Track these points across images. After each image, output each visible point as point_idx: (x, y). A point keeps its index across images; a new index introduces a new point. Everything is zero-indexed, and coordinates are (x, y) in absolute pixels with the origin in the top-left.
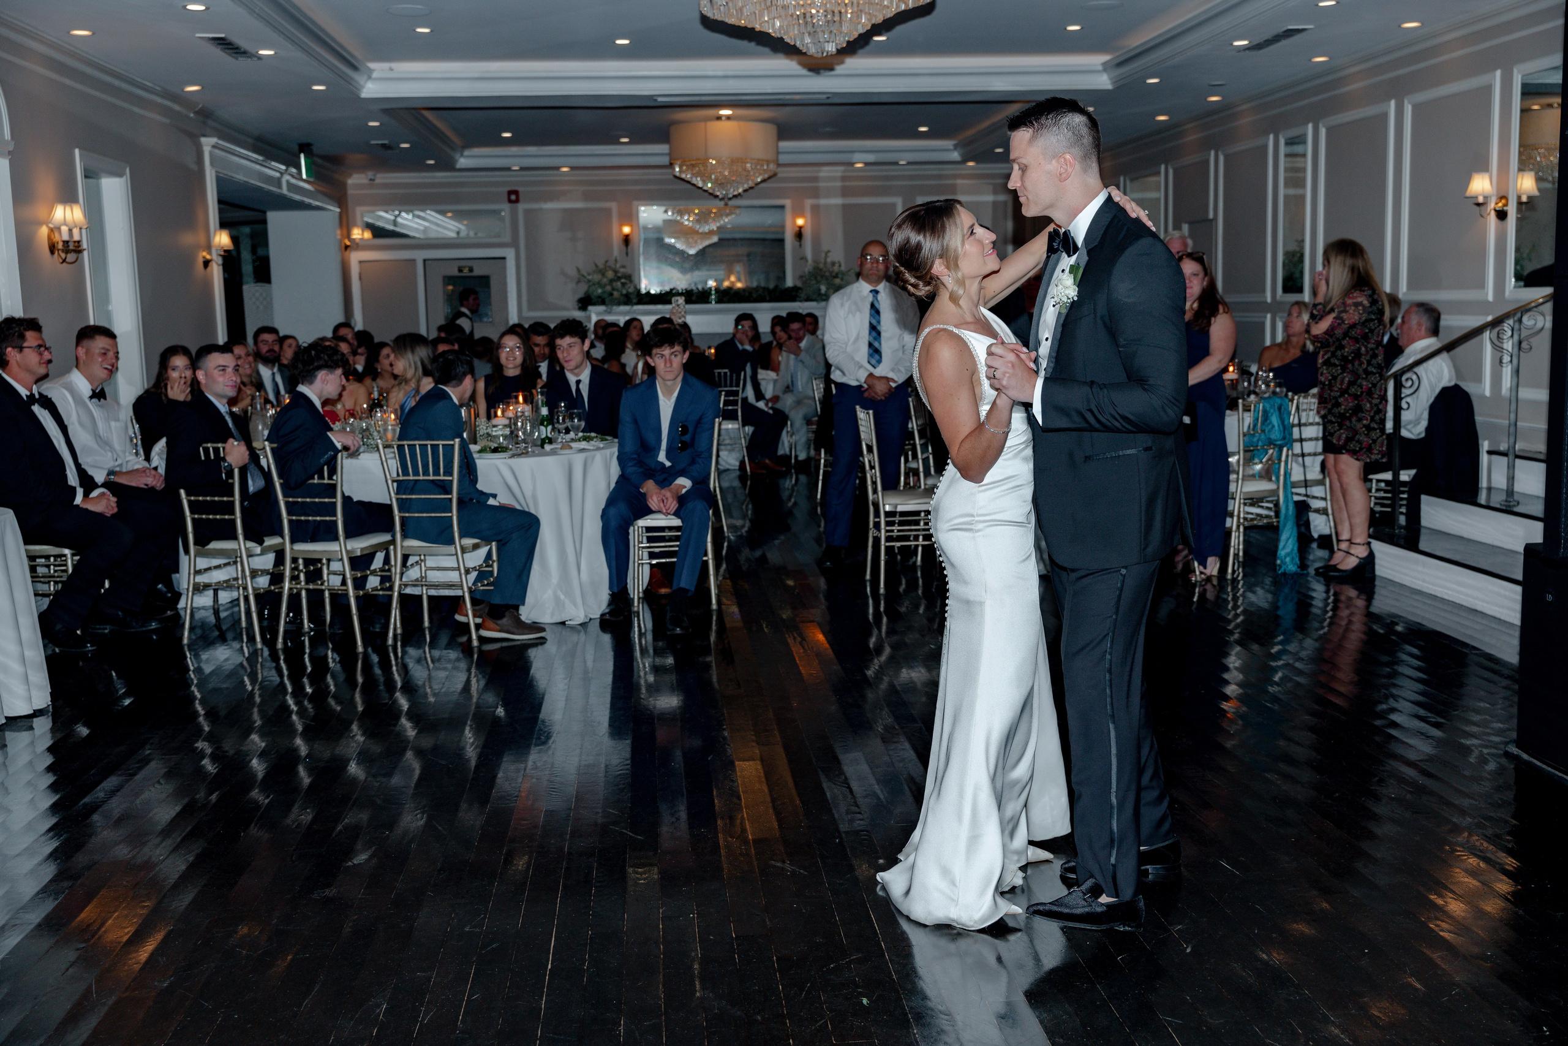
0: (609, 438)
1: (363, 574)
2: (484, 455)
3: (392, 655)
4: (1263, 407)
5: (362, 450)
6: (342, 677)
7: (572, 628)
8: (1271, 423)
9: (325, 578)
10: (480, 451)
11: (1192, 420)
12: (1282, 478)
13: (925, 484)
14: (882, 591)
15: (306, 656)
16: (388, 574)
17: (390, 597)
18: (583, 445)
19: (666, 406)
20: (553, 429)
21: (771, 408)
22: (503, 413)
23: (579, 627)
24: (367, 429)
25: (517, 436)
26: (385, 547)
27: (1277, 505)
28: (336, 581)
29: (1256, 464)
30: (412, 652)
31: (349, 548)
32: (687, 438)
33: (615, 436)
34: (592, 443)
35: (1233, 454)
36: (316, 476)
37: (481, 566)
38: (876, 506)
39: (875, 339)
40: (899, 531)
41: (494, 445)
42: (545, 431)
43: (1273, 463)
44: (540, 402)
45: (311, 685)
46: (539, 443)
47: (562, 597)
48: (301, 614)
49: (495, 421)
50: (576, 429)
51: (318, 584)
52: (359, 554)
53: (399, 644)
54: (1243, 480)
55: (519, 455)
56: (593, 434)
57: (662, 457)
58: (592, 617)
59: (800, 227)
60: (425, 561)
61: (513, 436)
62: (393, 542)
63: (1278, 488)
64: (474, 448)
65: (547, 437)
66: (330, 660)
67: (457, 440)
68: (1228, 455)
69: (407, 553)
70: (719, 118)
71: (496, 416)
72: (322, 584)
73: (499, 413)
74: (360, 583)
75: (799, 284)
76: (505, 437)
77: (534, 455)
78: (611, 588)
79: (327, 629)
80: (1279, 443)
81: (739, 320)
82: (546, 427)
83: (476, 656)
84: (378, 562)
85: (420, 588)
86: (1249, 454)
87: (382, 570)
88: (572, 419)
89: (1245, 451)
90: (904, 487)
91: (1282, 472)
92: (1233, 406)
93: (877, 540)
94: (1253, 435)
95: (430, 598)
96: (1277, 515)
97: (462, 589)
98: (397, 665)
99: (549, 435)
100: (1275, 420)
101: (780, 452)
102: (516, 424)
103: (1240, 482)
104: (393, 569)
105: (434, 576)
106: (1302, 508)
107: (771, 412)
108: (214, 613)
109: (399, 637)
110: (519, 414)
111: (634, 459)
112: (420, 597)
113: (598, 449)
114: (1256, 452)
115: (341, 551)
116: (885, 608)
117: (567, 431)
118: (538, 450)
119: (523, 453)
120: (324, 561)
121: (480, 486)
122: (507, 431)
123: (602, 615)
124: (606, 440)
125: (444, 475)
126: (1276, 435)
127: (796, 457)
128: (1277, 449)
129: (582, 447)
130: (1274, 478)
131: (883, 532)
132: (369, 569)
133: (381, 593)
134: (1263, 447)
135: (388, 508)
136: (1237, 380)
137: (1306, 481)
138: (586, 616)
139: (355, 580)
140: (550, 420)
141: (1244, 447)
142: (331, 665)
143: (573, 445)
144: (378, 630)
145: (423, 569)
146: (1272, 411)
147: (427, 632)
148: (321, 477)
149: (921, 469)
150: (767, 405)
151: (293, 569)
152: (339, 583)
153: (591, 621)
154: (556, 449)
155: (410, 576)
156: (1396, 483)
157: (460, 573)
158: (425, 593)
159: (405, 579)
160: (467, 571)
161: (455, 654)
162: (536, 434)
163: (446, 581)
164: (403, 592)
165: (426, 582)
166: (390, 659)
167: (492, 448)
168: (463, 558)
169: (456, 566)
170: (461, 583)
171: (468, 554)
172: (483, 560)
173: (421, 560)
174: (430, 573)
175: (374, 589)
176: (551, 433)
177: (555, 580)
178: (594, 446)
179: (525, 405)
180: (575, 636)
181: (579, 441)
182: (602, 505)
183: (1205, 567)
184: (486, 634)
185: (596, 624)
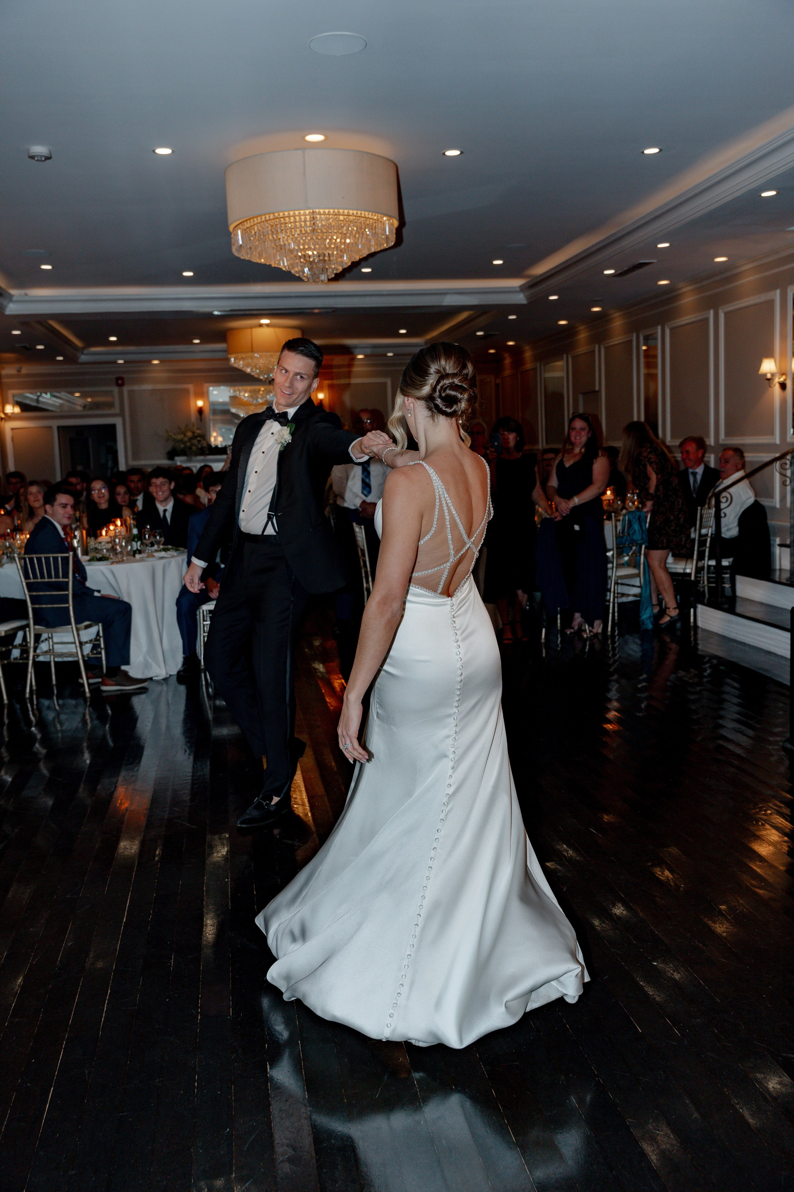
0: (182, 549)
1: (8, 648)
2: (92, 563)
3: (29, 705)
4: (628, 518)
5: (4, 561)
7: (158, 682)
8: (633, 528)
10: (90, 560)
11: (580, 528)
12: (642, 566)
17: (27, 664)
18: (163, 554)
20: (142, 544)
22: (107, 532)
23: (162, 681)
24: (10, 547)
25: (116, 549)
26: (23, 628)
27: (640, 584)
29: (625, 556)
30: (46, 703)
33: (186, 548)
34: (169, 552)
35: (609, 550)
37: (91, 641)
39: (366, 477)
41: (99, 556)
42: (136, 545)
43: (637, 555)
46: (132, 553)
47: (150, 661)
49: (100, 539)
50: (158, 543)
52: (3, 634)
53: (35, 697)
54: (617, 568)
55: (118, 562)
56: (170, 547)
58: (172, 673)
60: (52, 638)
61: (113, 549)
62: (28, 626)
63: (640, 572)
65: (136, 549)
67: (71, 553)
68: (606, 551)
69: (38, 632)
70: (261, 326)
71: (101, 535)
73: (104, 533)
76: (108, 550)
77: (128, 562)
78: (184, 653)
80: (640, 542)
82: (136, 542)
83: (88, 704)
84: (18, 640)
85: (49, 656)
86: (620, 550)
87: (21, 645)
88: (155, 537)
89: (617, 548)
92: (609, 518)
94: (622, 537)
95: (55, 663)
97: (78, 656)
98: (33, 712)
99: (139, 548)
100: (636, 526)
102: (114, 541)
103: (614, 569)
104: (29, 645)
105: (58, 648)
109: (34, 692)
110: (118, 534)
112: (49, 663)
113: (173, 557)
114: (624, 549)
117: (152, 545)
118: (132, 558)
119: (120, 561)
121: (88, 584)
122: (109, 546)
123: (179, 672)
124: (179, 550)
125: (63, 578)
126: (637, 536)
128: (638, 546)
130: (637, 566)
132: (12, 644)
133: (21, 661)
134: (629, 545)
135: (25, 601)
136: (612, 500)
138: (167, 673)
140: (140, 537)
141: (617, 545)
143: (156, 554)
145: (51, 644)
146: (634, 520)
147: (55, 688)
153: (171, 677)
154: (144, 557)
155: (41, 649)
156: (719, 567)
157: (76, 647)
158: (52, 659)
159: (38, 651)
160: (81, 644)
161: (73, 702)
162: (129, 548)
163: (65, 651)
164: (37, 660)
165: (53, 652)
166: (27, 706)
167: (98, 558)
168: (78, 635)
169: (73, 640)
170: (77, 652)
171: (82, 633)
172: (93, 637)
173: (49, 638)
174: (56, 646)
175: (16, 659)
176: (140, 546)
177: (145, 648)
178: (170, 555)
179: (121, 527)
180: (159, 688)
181: (160, 551)
182: (177, 596)
183: (593, 628)
184: (104, 688)
185: (174, 678)
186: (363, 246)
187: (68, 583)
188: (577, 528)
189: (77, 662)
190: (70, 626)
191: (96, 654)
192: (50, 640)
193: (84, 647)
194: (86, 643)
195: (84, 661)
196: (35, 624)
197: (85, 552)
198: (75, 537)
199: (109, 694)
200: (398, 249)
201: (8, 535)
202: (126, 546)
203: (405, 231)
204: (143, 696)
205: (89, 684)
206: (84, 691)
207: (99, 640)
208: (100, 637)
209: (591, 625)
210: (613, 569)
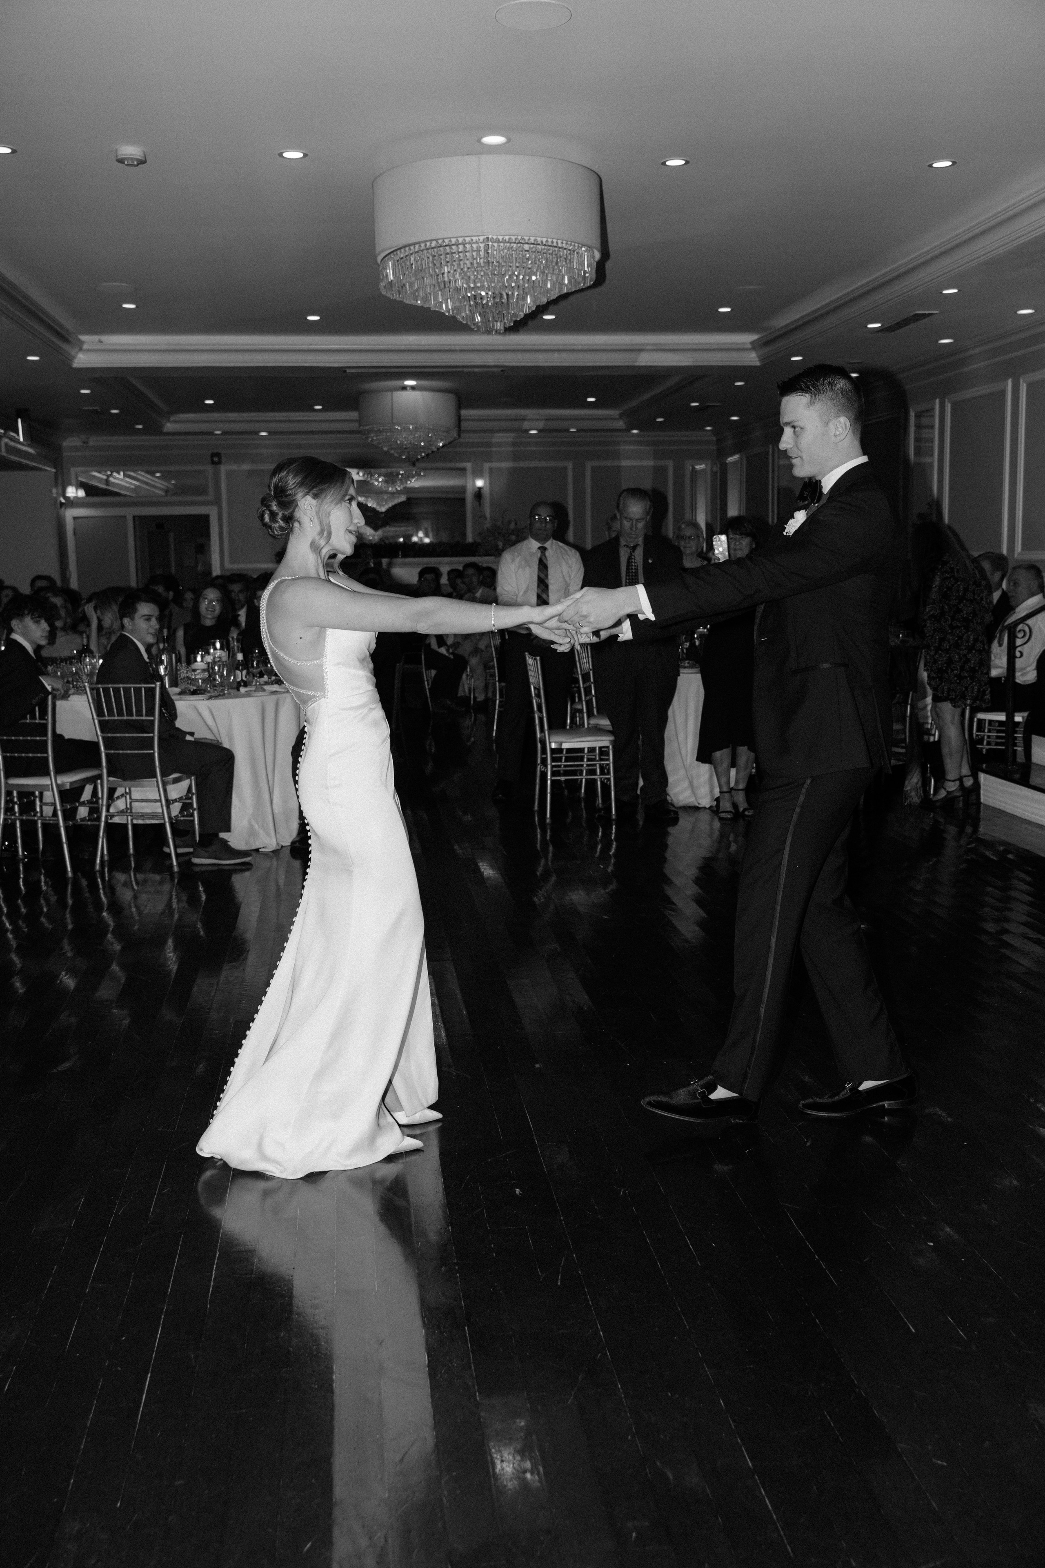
1: (73, 805)
2: (183, 696)
3: (99, 880)
5: (71, 692)
6: (53, 899)
7: (266, 854)
9: (38, 810)
10: (180, 694)
12: (907, 721)
13: (588, 724)
14: (548, 821)
15: (21, 880)
16: (96, 805)
17: (98, 827)
18: (276, 688)
20: (248, 673)
21: (452, 653)
23: (272, 854)
24: (77, 673)
25: (215, 680)
26: (92, 780)
28: (48, 811)
30: (121, 877)
31: (59, 782)
36: (28, 716)
37: (181, 798)
38: (543, 742)
39: (543, 591)
40: (565, 766)
41: (193, 688)
42: (241, 675)
43: (901, 707)
44: (236, 648)
45: (25, 908)
46: (235, 685)
47: (256, 827)
48: (16, 842)
49: (195, 666)
51: (31, 816)
52: (68, 787)
53: (106, 870)
55: (216, 697)
58: (284, 844)
59: (480, 488)
60: (130, 793)
61: (210, 679)
62: (100, 777)
63: (904, 730)
64: (173, 691)
65: (242, 680)
66: (43, 884)
67: (158, 683)
69: (112, 786)
70: (404, 388)
71: (196, 661)
72: (35, 815)
74: (70, 814)
75: (479, 541)
76: (204, 681)
77: (230, 696)
79: (40, 855)
80: (905, 689)
81: (422, 574)
83: (176, 880)
84: (87, 795)
85: (125, 817)
87: (90, 802)
90: (571, 727)
91: (908, 716)
93: (544, 775)
95: (134, 826)
97: (164, 819)
98: (104, 888)
99: (244, 679)
101: (460, 693)
102: (213, 669)
104: (100, 801)
105: (138, 807)
107: (452, 657)
109: (106, 864)
110: (217, 660)
112: (126, 825)
115: (52, 785)
116: (551, 836)
117: (261, 675)
118: (235, 691)
119: (220, 695)
120: (37, 793)
121: (179, 724)
122: (206, 674)
123: (293, 843)
125: (146, 715)
127: (475, 698)
129: (274, 689)
131: (549, 767)
132: (78, 800)
133: (89, 823)
138: (278, 844)
139: (64, 812)
140: (246, 664)
142: (44, 888)
143: (268, 688)
144: (87, 857)
145: (128, 801)
147: (132, 859)
148: (33, 717)
149: (585, 710)
150: (448, 651)
151: (7, 802)
152: (50, 814)
153: (283, 849)
154: (250, 691)
155: (116, 807)
156: (1010, 724)
157: (162, 805)
158: (130, 822)
159: (112, 810)
160: (168, 802)
161: (157, 877)
162: (232, 678)
163: (148, 811)
164: (110, 821)
165: (131, 812)
166: (97, 882)
167: (192, 690)
168: (165, 791)
169: (158, 798)
170: (163, 813)
171: (170, 788)
172: (183, 793)
173: (126, 792)
174: (135, 804)
175: (83, 819)
176: (246, 677)
177: (250, 810)
179: (222, 651)
180: (267, 863)
181: (272, 684)
184: (196, 861)
185: (287, 851)
186: (553, 285)
187: (153, 722)
189: (163, 826)
190: (155, 779)
191: (187, 816)
192: (128, 797)
193: (171, 806)
194: (175, 801)
195: (171, 824)
196: (109, 775)
197: (174, 683)
198: (162, 662)
199: (203, 869)
200: (599, 289)
201: (74, 657)
202: (228, 675)
203: (609, 265)
204: (247, 874)
205: (178, 855)
206: (172, 864)
207: (191, 798)
208: (193, 794)
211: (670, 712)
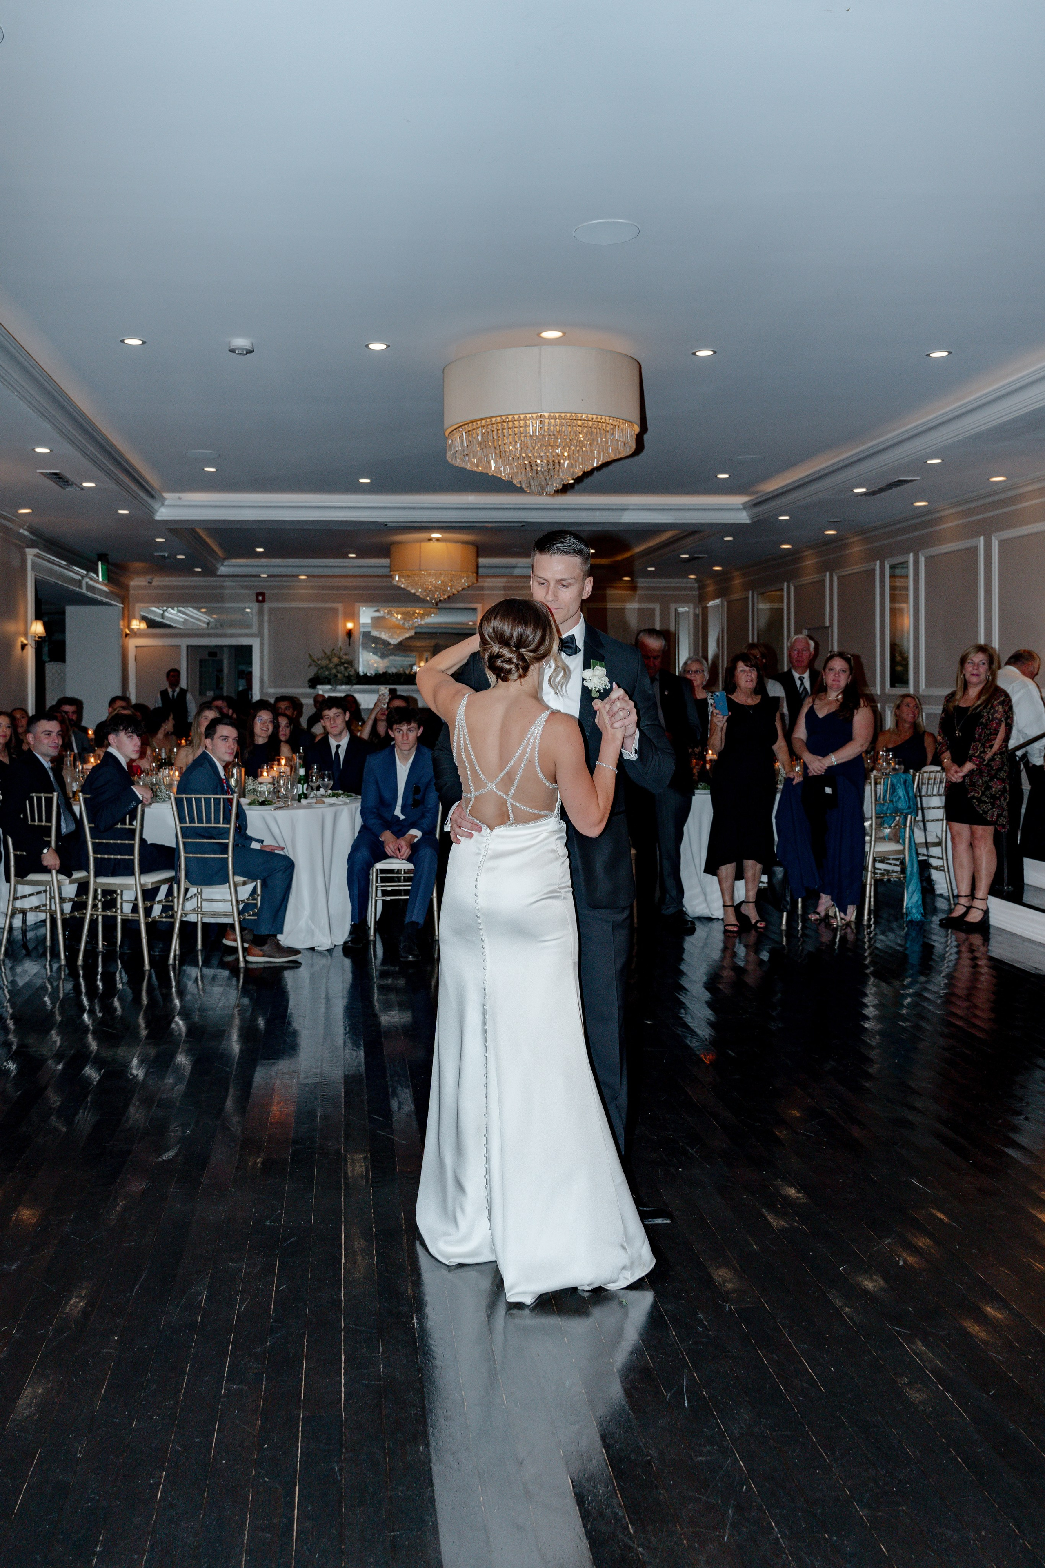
0: (354, 795)
3: (171, 973)
4: (891, 781)
7: (320, 953)
8: (898, 794)
9: (119, 906)
11: (833, 791)
12: (907, 840)
16: (172, 903)
17: (173, 924)
18: (334, 800)
19: (403, 770)
20: (309, 787)
23: (326, 952)
25: (280, 792)
27: (903, 863)
28: (128, 908)
29: (886, 828)
30: (188, 969)
31: (142, 881)
32: (418, 797)
35: (867, 820)
37: (248, 899)
41: (260, 799)
42: (301, 788)
43: (900, 827)
46: (297, 797)
47: (313, 926)
50: (326, 787)
51: (112, 911)
52: (150, 886)
53: (178, 963)
54: (875, 842)
55: (281, 808)
56: (340, 792)
57: (398, 812)
61: (276, 791)
63: (904, 849)
65: (303, 793)
68: (863, 819)
70: (431, 540)
72: (116, 911)
74: (149, 910)
76: (270, 793)
77: (293, 807)
78: (352, 919)
79: (118, 949)
80: (905, 811)
82: (303, 784)
83: (242, 976)
84: (163, 894)
85: (196, 916)
86: (879, 820)
87: (166, 900)
89: (877, 818)
91: (907, 836)
94: (883, 805)
95: (203, 924)
96: (903, 871)
97: (233, 918)
98: (175, 981)
99: (305, 792)
100: (901, 792)
103: (873, 843)
104: (176, 900)
105: (208, 907)
106: (925, 866)
108: (22, 934)
109: (178, 958)
110: (282, 774)
111: (374, 813)
112: (196, 924)
113: (345, 804)
114: (885, 819)
115: (136, 884)
117: (320, 788)
118: (296, 803)
119: (284, 806)
120: (119, 891)
121: (249, 832)
122: (272, 788)
123: (345, 943)
124: (351, 796)
126: (902, 805)
128: (903, 816)
129: (333, 802)
130: (901, 841)
132: (156, 899)
133: (165, 920)
134: (891, 814)
137: (926, 843)
138: (332, 943)
139: (145, 907)
140: (306, 779)
141: (876, 814)
142: (119, 982)
143: (324, 800)
144: (162, 953)
145: (198, 900)
146: (899, 785)
147: (200, 954)
151: (94, 898)
152: (131, 910)
154: (310, 803)
155: (190, 906)
157: (232, 905)
158: (200, 920)
159: (186, 909)
160: (238, 902)
161: (224, 973)
162: (295, 791)
163: (218, 910)
164: (184, 919)
165: (201, 911)
167: (260, 801)
168: (236, 892)
169: (229, 898)
170: (232, 912)
171: (239, 889)
172: (250, 893)
174: (206, 904)
175: (160, 916)
176: (306, 790)
177: (307, 911)
178: (342, 801)
180: (322, 960)
181: (329, 797)
182: (348, 850)
183: (846, 914)
184: (250, 958)
188: (828, 790)
192: (200, 897)
193: (240, 906)
194: (243, 901)
195: (240, 922)
202: (292, 788)
204: (298, 970)
209: (844, 910)
210: (871, 842)
211: (685, 828)
